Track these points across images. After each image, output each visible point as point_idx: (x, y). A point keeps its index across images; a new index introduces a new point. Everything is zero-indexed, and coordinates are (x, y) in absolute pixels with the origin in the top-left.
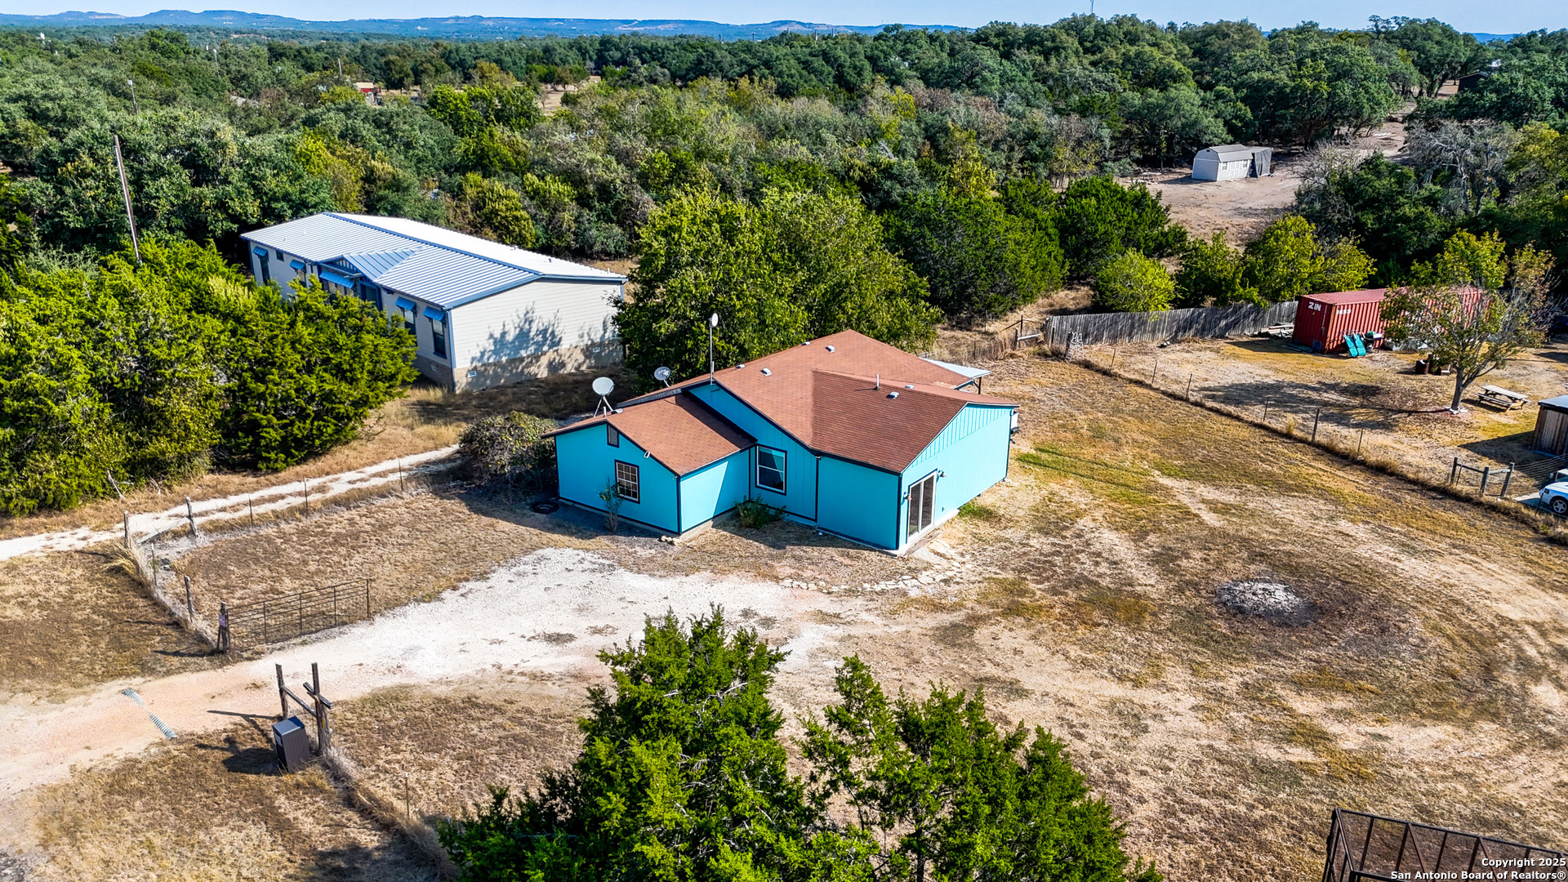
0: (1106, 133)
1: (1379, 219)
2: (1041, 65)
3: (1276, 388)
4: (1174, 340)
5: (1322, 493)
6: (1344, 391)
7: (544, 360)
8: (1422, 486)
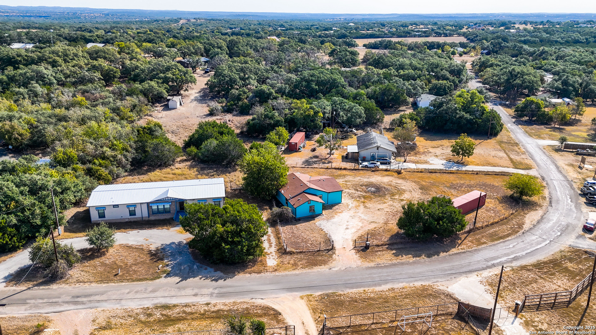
6: (314, 158)
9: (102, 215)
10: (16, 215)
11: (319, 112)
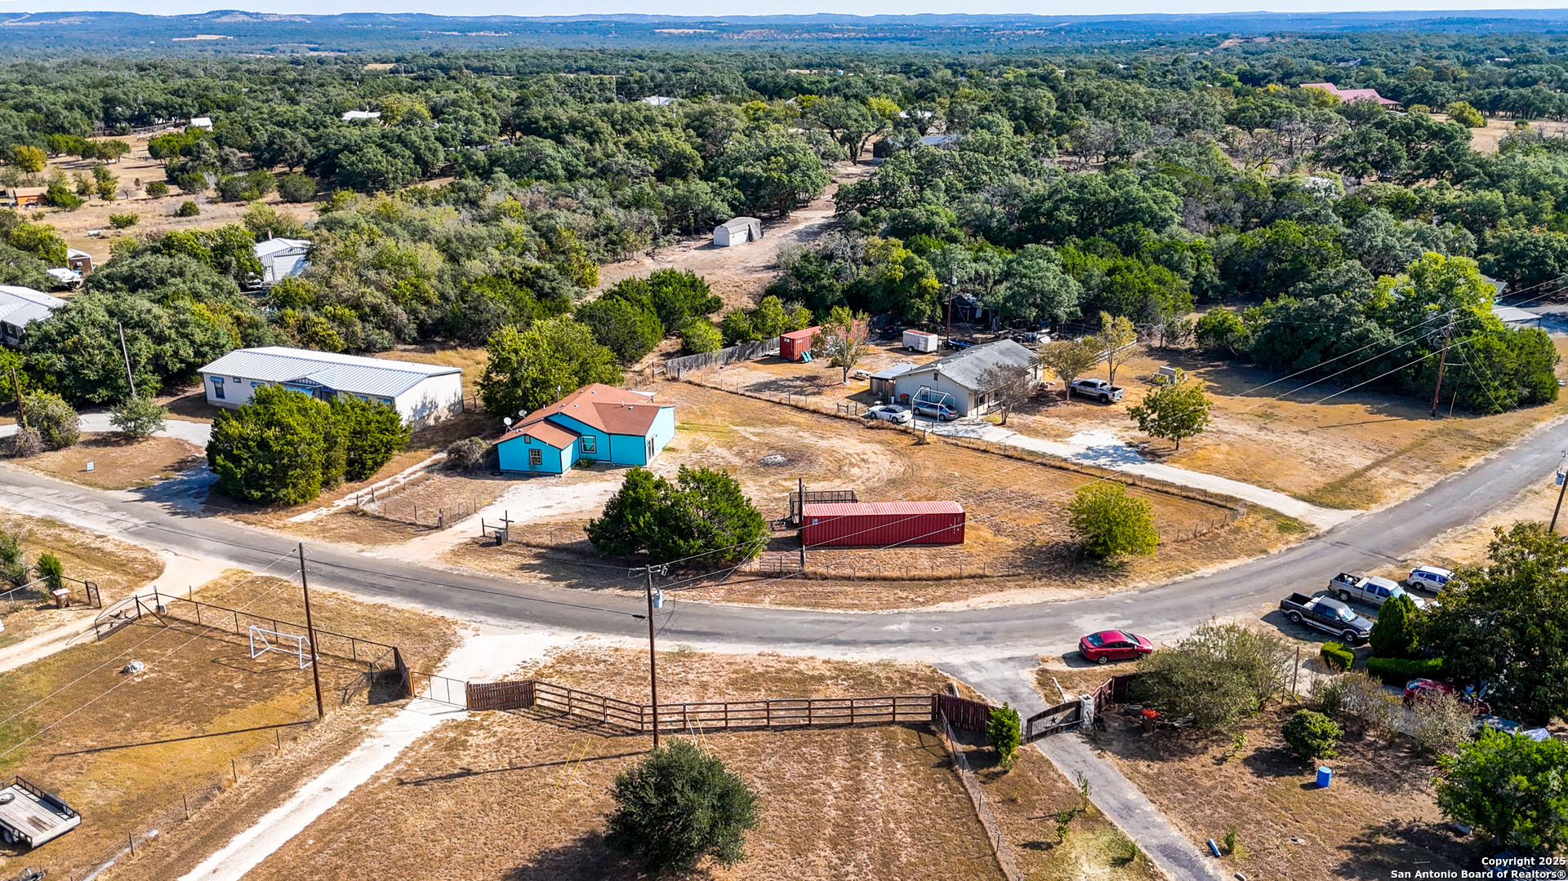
0: (654, 218)
1: (813, 287)
2: (589, 151)
3: (774, 382)
4: (726, 364)
5: (793, 423)
6: (802, 380)
7: (432, 416)
8: (828, 416)
9: (220, 394)
10: (69, 359)
11: (922, 274)
